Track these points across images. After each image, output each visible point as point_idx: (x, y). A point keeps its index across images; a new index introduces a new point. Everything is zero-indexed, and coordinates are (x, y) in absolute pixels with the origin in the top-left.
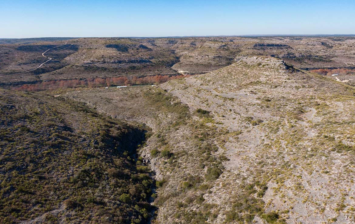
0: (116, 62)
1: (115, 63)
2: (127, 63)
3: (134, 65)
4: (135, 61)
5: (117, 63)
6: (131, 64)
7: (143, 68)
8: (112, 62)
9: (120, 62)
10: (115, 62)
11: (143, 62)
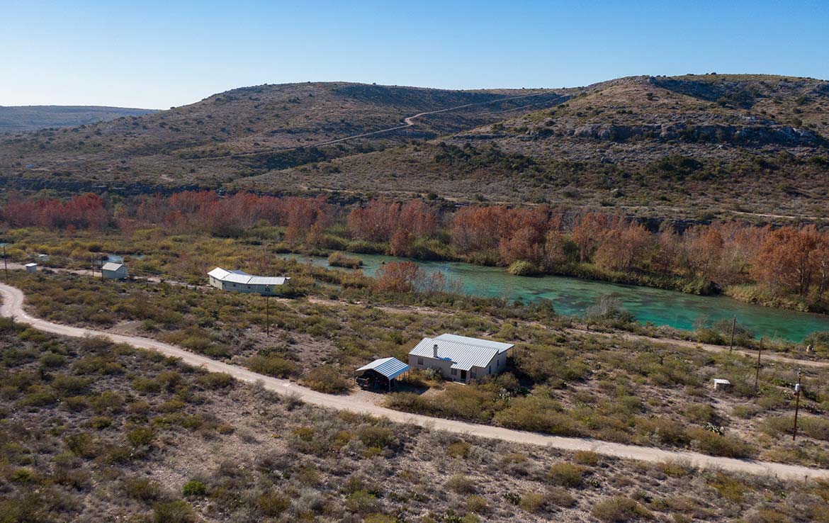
0: (602, 133)
1: (597, 137)
2: (663, 140)
3: (698, 152)
4: (713, 133)
5: (607, 136)
6: (683, 147)
7: (746, 173)
8: (581, 134)
9: (621, 135)
10: (595, 136)
11: (767, 142)
